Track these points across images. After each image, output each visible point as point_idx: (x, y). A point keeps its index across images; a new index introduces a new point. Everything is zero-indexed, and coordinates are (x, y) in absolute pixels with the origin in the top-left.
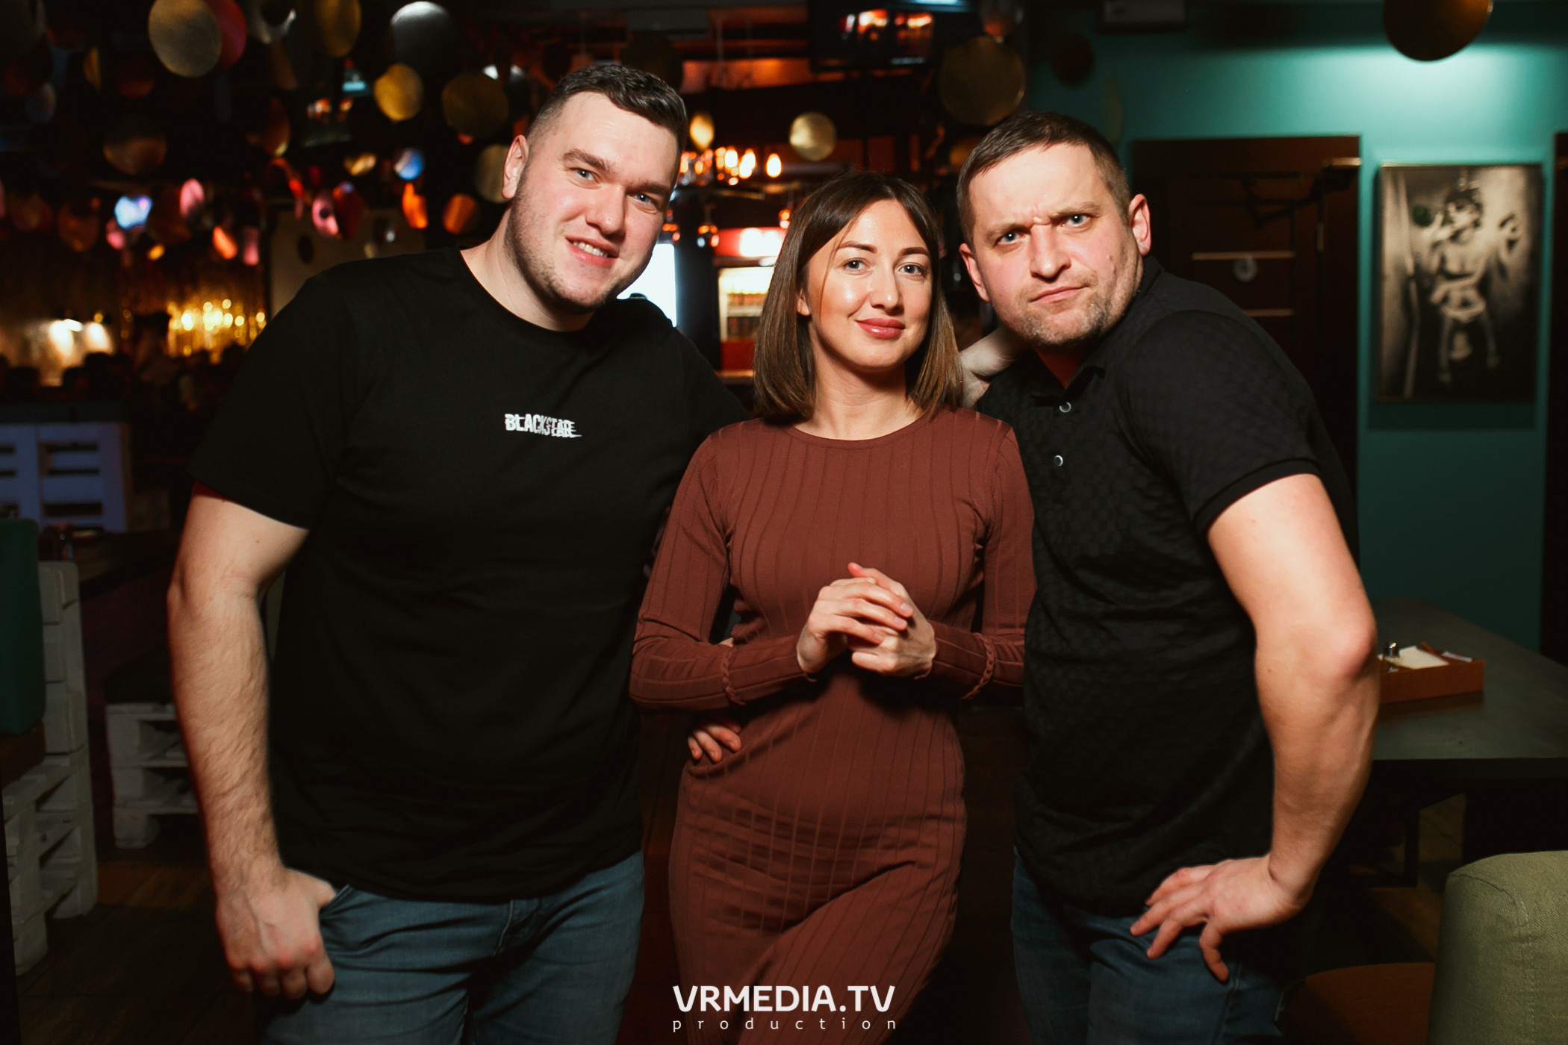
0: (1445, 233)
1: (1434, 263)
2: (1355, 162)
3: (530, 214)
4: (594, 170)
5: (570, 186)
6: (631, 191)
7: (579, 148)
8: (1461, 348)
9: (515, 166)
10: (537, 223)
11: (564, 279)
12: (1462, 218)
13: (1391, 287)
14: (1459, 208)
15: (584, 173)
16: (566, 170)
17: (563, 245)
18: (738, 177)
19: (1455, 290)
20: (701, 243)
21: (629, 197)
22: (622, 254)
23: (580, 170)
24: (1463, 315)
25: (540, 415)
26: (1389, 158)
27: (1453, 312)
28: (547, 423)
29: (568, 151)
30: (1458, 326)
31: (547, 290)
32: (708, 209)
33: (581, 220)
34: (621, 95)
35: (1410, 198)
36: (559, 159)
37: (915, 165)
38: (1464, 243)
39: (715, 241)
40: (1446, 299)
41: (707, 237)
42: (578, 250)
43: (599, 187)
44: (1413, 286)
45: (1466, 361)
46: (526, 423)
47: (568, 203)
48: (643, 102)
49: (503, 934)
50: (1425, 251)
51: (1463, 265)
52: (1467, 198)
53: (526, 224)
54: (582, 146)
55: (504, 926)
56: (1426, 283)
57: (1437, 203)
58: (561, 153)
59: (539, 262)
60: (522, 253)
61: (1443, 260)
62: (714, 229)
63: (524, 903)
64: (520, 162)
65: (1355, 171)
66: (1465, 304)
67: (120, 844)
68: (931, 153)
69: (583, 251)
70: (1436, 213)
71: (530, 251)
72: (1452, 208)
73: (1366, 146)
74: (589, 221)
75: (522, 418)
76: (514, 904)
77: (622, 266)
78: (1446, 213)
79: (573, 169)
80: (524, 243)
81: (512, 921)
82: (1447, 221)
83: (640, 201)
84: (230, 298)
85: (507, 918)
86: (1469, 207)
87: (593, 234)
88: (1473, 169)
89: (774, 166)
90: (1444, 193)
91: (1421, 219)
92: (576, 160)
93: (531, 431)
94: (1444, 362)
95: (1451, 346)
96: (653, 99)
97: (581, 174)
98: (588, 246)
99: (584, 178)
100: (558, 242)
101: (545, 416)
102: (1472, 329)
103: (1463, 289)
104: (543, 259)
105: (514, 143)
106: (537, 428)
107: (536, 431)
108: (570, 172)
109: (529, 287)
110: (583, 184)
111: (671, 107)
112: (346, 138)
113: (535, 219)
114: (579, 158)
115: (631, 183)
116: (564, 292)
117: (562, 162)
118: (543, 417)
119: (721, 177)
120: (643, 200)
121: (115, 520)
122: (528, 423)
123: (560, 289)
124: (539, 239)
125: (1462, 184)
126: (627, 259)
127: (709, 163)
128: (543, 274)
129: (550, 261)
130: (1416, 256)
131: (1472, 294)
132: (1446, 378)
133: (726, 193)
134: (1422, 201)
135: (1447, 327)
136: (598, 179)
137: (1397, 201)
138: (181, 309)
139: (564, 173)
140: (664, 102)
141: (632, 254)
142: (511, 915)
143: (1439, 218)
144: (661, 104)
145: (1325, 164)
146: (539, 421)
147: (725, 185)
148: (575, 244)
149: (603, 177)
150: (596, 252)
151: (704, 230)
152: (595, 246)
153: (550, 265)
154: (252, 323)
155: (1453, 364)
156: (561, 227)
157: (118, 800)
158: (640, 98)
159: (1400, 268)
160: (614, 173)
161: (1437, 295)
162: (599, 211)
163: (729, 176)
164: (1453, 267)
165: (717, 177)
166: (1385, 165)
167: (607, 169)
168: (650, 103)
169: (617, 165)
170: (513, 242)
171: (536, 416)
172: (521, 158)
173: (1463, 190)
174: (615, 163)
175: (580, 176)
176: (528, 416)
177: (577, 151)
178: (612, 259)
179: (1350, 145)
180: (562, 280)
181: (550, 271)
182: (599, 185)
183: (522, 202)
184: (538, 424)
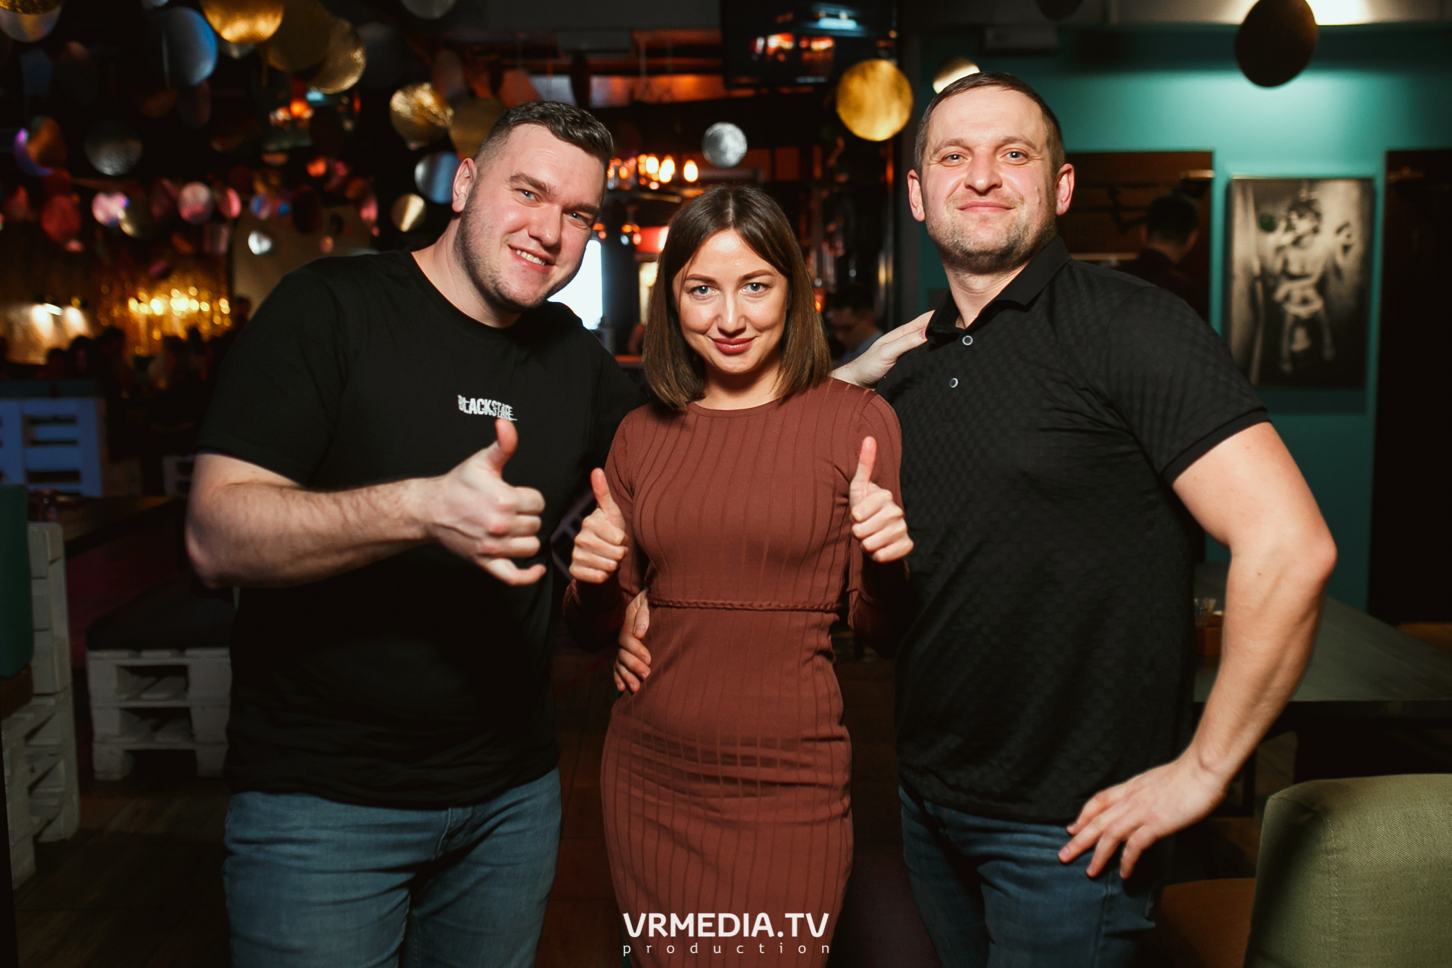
0: (1287, 239)
1: (1277, 265)
2: (1209, 174)
3: (480, 225)
4: (538, 192)
5: (514, 203)
6: (567, 210)
7: (524, 172)
8: (1300, 341)
9: (463, 184)
10: (486, 233)
11: (509, 283)
12: (1303, 225)
13: (1239, 286)
14: (1301, 216)
15: (528, 193)
16: (512, 191)
17: (507, 252)
18: (659, 182)
19: (1296, 289)
20: (625, 240)
21: (564, 215)
22: (557, 263)
23: (523, 191)
24: (1303, 312)
25: (484, 399)
26: (1239, 171)
27: (1294, 309)
28: (493, 405)
29: (514, 174)
30: (1298, 321)
31: (493, 291)
32: (631, 210)
33: (524, 233)
34: (561, 128)
35: (1257, 207)
36: (507, 181)
37: (818, 172)
38: (1304, 248)
39: (637, 239)
40: (1288, 297)
41: (630, 236)
42: (520, 258)
43: (540, 206)
44: (1259, 286)
45: (1306, 353)
46: (470, 407)
47: (511, 217)
48: (579, 134)
49: (441, 839)
50: (1269, 253)
51: (1303, 267)
52: (1308, 208)
53: (476, 233)
54: (527, 171)
55: (442, 832)
56: (1271, 283)
57: (1280, 211)
58: (508, 176)
59: (487, 266)
60: (471, 259)
61: (1286, 263)
62: (636, 228)
63: (460, 811)
64: (468, 181)
65: (1208, 183)
66: (1305, 301)
67: (99, 776)
68: (832, 162)
69: (525, 260)
70: (1280, 220)
71: (479, 257)
72: (1294, 217)
73: (1218, 160)
74: (531, 234)
75: (468, 402)
76: (452, 813)
77: (558, 273)
78: (1289, 221)
79: (518, 190)
80: (473, 250)
81: (450, 827)
82: (1290, 227)
83: (573, 218)
84: (196, 286)
85: (446, 824)
86: (1309, 216)
87: (533, 245)
88: (1313, 182)
89: (691, 172)
90: (1287, 202)
91: (1267, 225)
92: (522, 182)
93: (475, 413)
94: (1285, 353)
95: (1292, 339)
96: (588, 132)
97: (525, 194)
98: (529, 256)
99: (528, 198)
100: (503, 249)
101: (488, 399)
102: (1311, 324)
103: (1303, 288)
104: (491, 264)
105: (462, 164)
106: (481, 410)
107: (481, 413)
108: (515, 192)
109: (476, 289)
110: (527, 202)
111: (603, 139)
112: (306, 142)
113: (484, 229)
114: (523, 181)
115: (568, 204)
116: (509, 293)
117: (509, 183)
118: (486, 400)
119: (643, 182)
120: (576, 217)
121: (91, 486)
122: (473, 407)
123: (505, 291)
124: (487, 247)
125: (1304, 195)
126: (562, 266)
127: (633, 169)
128: (490, 277)
129: (496, 265)
130: (1262, 259)
131: (1311, 293)
132: (1287, 367)
133: (647, 196)
134: (1268, 210)
135: (1289, 321)
136: (539, 199)
137: (1246, 210)
138: (151, 295)
139: (511, 192)
140: (596, 135)
141: (567, 262)
142: (449, 824)
143: (1282, 225)
144: (595, 137)
145: (1182, 175)
146: (483, 404)
147: (646, 189)
148: (519, 252)
149: (544, 199)
150: (536, 260)
151: (627, 229)
152: (535, 255)
153: (497, 270)
154: (216, 309)
155: (1294, 356)
156: (506, 237)
157: (97, 737)
158: (577, 131)
159: (1247, 269)
160: (554, 195)
161: (1280, 294)
162: (540, 226)
163: (649, 179)
164: (1294, 268)
165: (640, 180)
166: (1235, 178)
167: (548, 191)
168: (585, 135)
169: (557, 188)
170: (463, 249)
171: (480, 400)
172: (469, 177)
173: (1304, 200)
174: (555, 187)
175: (524, 196)
176: (473, 400)
177: (523, 175)
178: (549, 266)
179: (1205, 159)
180: (507, 283)
181: (497, 274)
182: (540, 204)
183: (472, 215)
184: (482, 406)
